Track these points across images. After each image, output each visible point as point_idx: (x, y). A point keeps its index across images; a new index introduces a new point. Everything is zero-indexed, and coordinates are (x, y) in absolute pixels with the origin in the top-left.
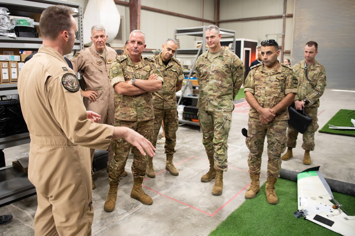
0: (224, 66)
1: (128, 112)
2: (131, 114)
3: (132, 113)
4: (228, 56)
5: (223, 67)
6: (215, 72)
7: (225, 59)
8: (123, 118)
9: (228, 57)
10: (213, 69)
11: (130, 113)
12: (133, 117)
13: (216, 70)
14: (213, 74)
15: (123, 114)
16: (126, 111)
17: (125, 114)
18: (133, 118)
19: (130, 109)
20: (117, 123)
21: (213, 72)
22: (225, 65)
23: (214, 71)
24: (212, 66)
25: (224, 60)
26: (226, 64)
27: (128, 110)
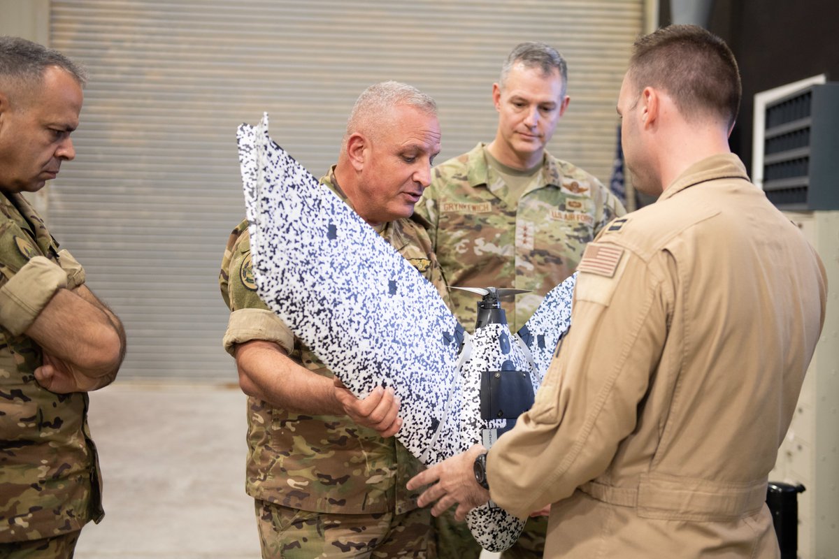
0: (576, 234)
1: (356, 473)
2: (368, 482)
3: (372, 474)
4: (581, 190)
5: (569, 237)
6: (538, 258)
7: (568, 200)
8: (332, 501)
9: (580, 195)
10: (525, 242)
11: (363, 473)
12: (378, 492)
13: (540, 247)
14: (530, 267)
15: (332, 482)
16: (346, 464)
17: (343, 480)
18: (378, 501)
19: (365, 454)
20: (300, 527)
21: (526, 258)
22: (576, 230)
23: (532, 254)
24: (519, 231)
25: (568, 207)
26: (581, 224)
27: (355, 459)
